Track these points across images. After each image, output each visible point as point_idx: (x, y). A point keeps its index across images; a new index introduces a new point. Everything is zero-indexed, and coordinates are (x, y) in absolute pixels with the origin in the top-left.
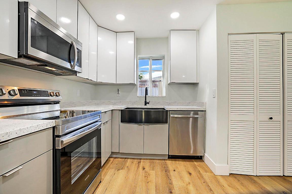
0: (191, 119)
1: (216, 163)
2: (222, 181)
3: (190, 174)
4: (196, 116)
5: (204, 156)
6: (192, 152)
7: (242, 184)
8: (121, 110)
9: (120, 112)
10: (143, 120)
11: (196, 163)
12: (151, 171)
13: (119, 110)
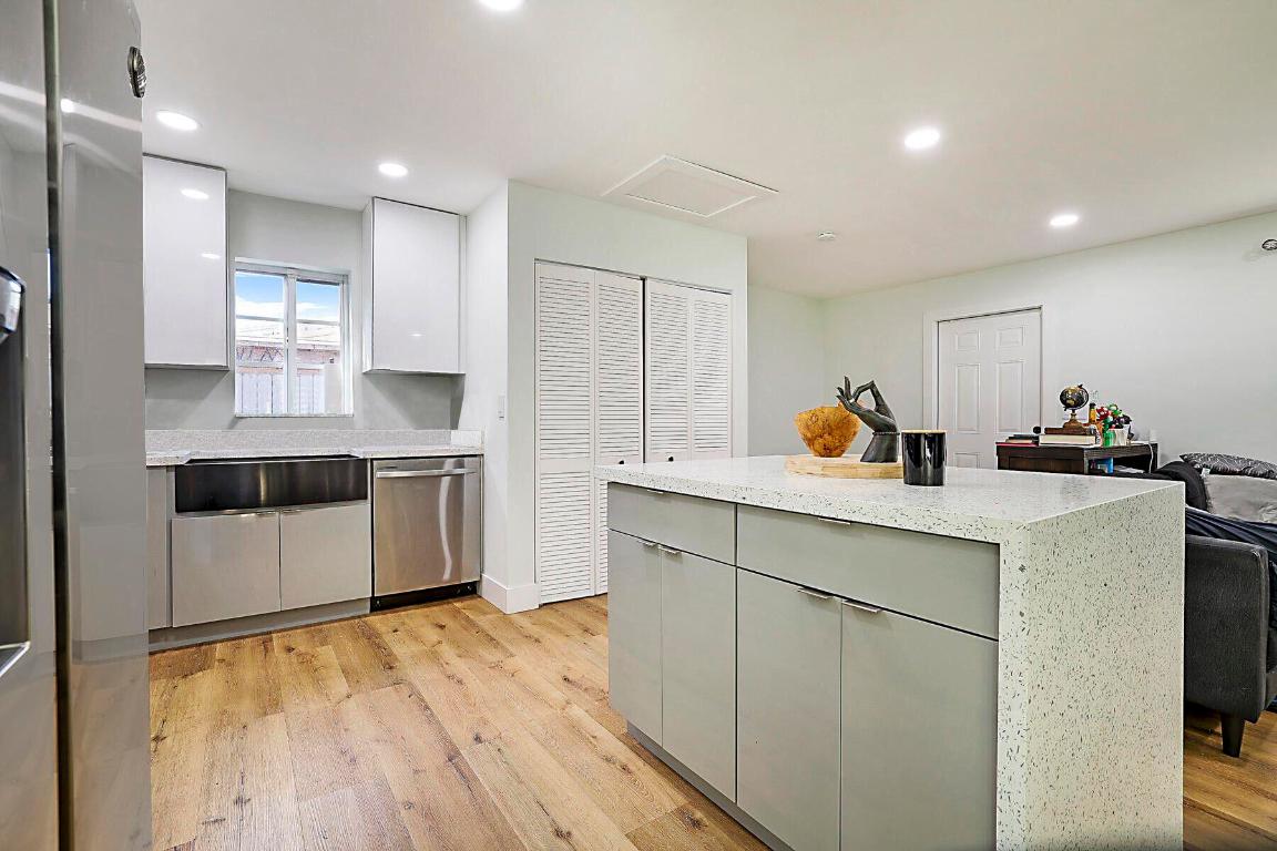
0: (446, 481)
1: (506, 584)
2: (525, 622)
3: (442, 627)
4: (459, 471)
5: (480, 582)
6: (447, 576)
7: (563, 615)
8: (177, 466)
9: (173, 473)
10: (262, 498)
11: (457, 605)
12: (318, 649)
13: (168, 466)
